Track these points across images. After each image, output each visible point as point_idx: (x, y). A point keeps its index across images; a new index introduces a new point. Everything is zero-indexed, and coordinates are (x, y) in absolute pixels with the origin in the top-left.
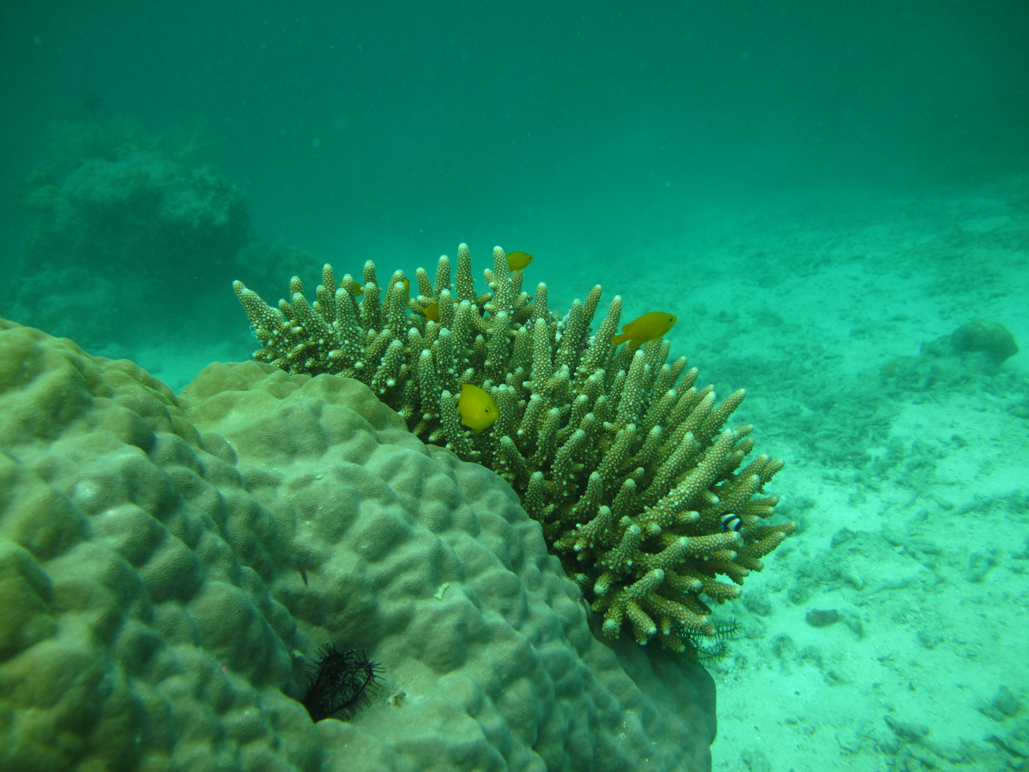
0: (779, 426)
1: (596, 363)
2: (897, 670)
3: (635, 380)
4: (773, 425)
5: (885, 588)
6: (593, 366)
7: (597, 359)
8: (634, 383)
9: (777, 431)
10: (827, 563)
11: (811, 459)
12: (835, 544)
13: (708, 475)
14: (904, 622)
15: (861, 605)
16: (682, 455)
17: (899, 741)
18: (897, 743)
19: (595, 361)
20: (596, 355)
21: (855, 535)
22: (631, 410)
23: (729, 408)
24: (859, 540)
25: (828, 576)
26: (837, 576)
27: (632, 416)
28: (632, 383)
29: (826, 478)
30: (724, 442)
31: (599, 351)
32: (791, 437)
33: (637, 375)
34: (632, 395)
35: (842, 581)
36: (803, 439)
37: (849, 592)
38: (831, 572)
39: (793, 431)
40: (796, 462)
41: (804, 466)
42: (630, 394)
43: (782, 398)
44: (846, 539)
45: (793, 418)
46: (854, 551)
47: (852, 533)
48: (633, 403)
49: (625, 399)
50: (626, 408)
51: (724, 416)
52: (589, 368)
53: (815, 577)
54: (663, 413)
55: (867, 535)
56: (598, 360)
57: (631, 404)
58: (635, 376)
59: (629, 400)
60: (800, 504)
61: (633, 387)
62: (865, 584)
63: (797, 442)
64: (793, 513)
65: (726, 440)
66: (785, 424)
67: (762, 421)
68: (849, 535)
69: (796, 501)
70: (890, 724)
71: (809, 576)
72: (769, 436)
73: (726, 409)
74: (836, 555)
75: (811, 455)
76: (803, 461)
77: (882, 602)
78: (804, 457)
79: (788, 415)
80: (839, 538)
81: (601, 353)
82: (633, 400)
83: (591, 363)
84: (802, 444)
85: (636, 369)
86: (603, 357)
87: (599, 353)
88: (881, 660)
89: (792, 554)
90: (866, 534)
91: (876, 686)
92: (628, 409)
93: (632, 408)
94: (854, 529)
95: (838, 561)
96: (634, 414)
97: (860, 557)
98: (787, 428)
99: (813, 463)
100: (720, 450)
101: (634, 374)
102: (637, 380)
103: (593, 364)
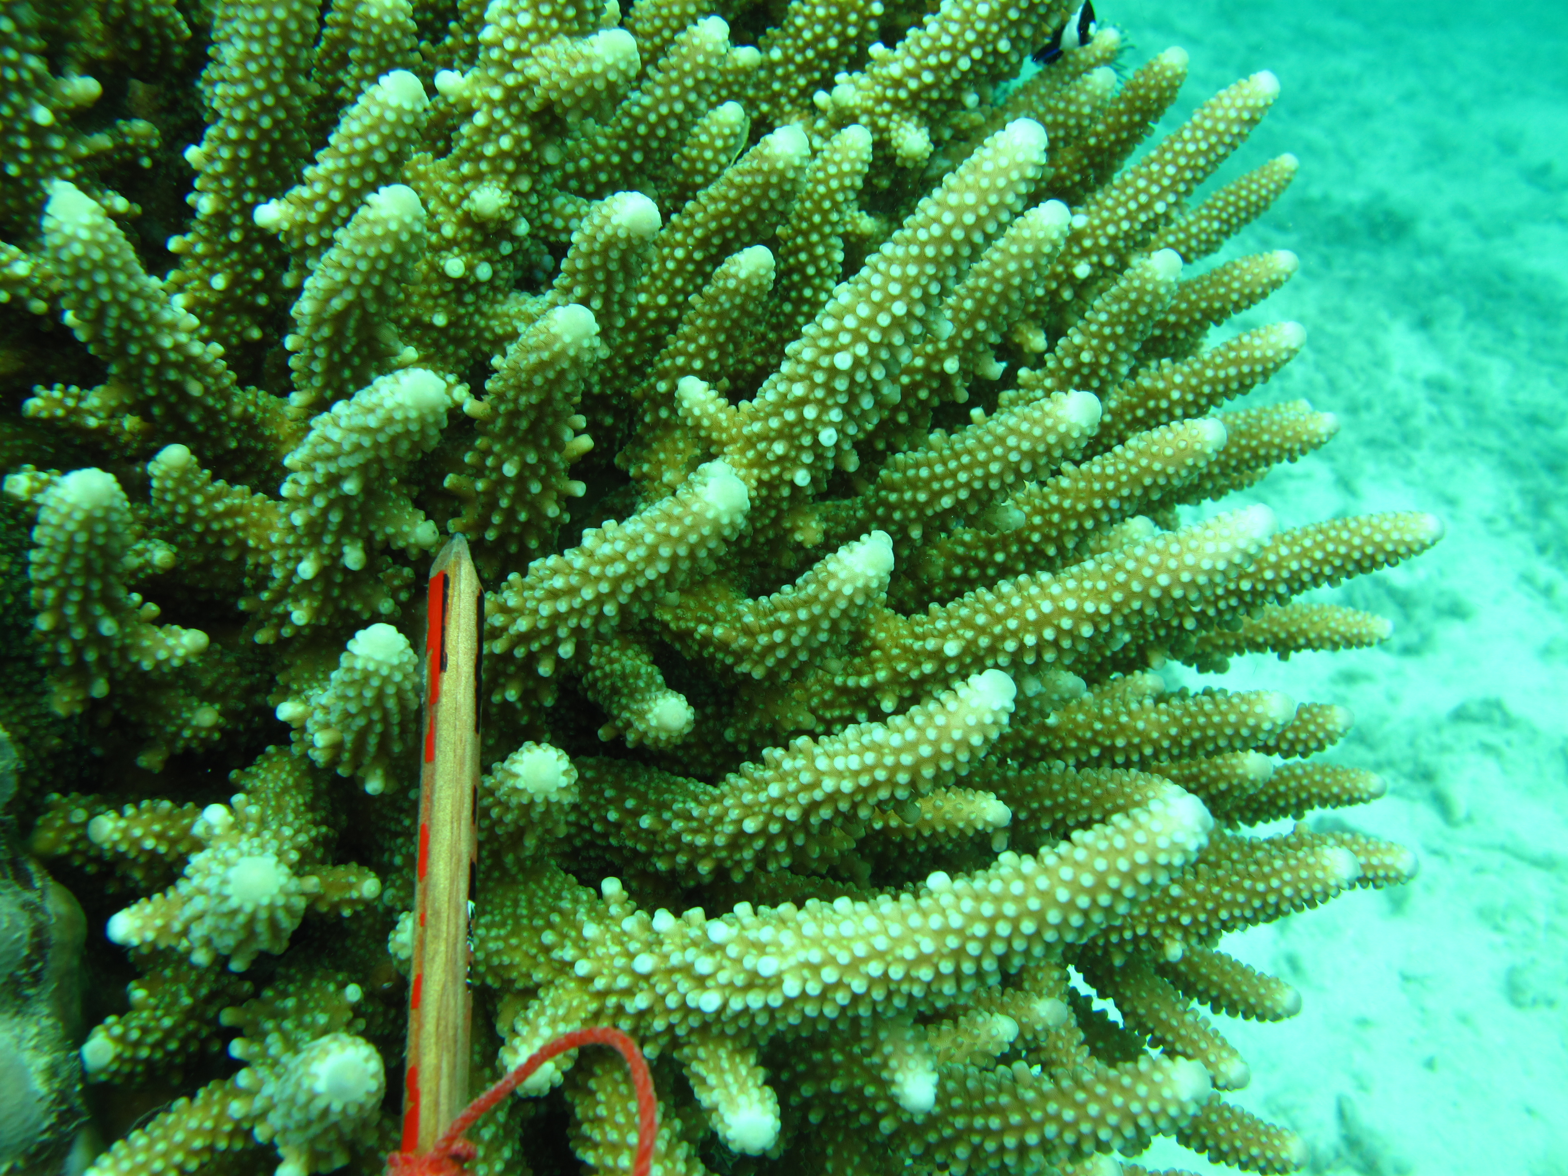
0: (1503, 433)
1: (915, 96)
2: (1423, 1010)
3: (921, 260)
4: (1493, 425)
5: (1503, 848)
6: (896, 103)
7: (928, 78)
8: (912, 270)
9: (1492, 440)
10: (1421, 742)
11: (1522, 527)
12: (1460, 715)
13: (939, 975)
14: (1497, 928)
15: (1435, 852)
16: (897, 767)
17: (1338, 1155)
18: (1331, 1155)
19: (913, 84)
20: (932, 61)
21: (1508, 722)
22: (832, 391)
23: (1326, 561)
24: (1511, 734)
25: (1408, 767)
26: (1426, 775)
27: (818, 420)
28: (904, 263)
29: (1527, 579)
30: (1123, 865)
31: (952, 49)
32: (1513, 468)
33: (946, 237)
34: (871, 322)
35: (1425, 789)
36: (1530, 483)
37: (1428, 815)
38: (1416, 763)
39: (1522, 456)
40: (1489, 521)
41: (1500, 535)
42: (864, 311)
43: (1544, 383)
44: (1487, 719)
45: (1541, 431)
46: (1487, 748)
47: (1505, 714)
48: (857, 362)
49: (829, 324)
50: (814, 366)
51: (1287, 582)
52: (880, 101)
53: (1381, 755)
54: (988, 476)
55: (1533, 734)
56: (928, 88)
57: (843, 361)
58: (933, 240)
59: (845, 338)
60: (1444, 603)
61: (895, 289)
62: (1469, 819)
63: (1517, 483)
64: (1421, 614)
65: (1141, 857)
66: (1517, 434)
67: (1478, 408)
68: (1497, 715)
69: (1441, 594)
70: (1342, 1115)
71: (1371, 747)
72: (1472, 444)
73: (1314, 561)
74: (1447, 736)
75: (1527, 520)
76: (1503, 524)
77: (1479, 870)
78: (1512, 518)
79: (1534, 420)
80: (1474, 709)
81: (953, 63)
82: (862, 350)
83: (898, 84)
84: (1523, 492)
85: (959, 210)
86: (956, 86)
87: (946, 58)
88: (1406, 978)
89: (1363, 687)
90: (1534, 732)
91: (1363, 1022)
92: (819, 377)
93: (841, 384)
94: (1514, 707)
95: (1443, 749)
96: (835, 415)
97: (1490, 763)
98: (1516, 445)
99: (1523, 538)
100: (1075, 887)
101: (936, 230)
102: (935, 261)
103: (903, 94)
